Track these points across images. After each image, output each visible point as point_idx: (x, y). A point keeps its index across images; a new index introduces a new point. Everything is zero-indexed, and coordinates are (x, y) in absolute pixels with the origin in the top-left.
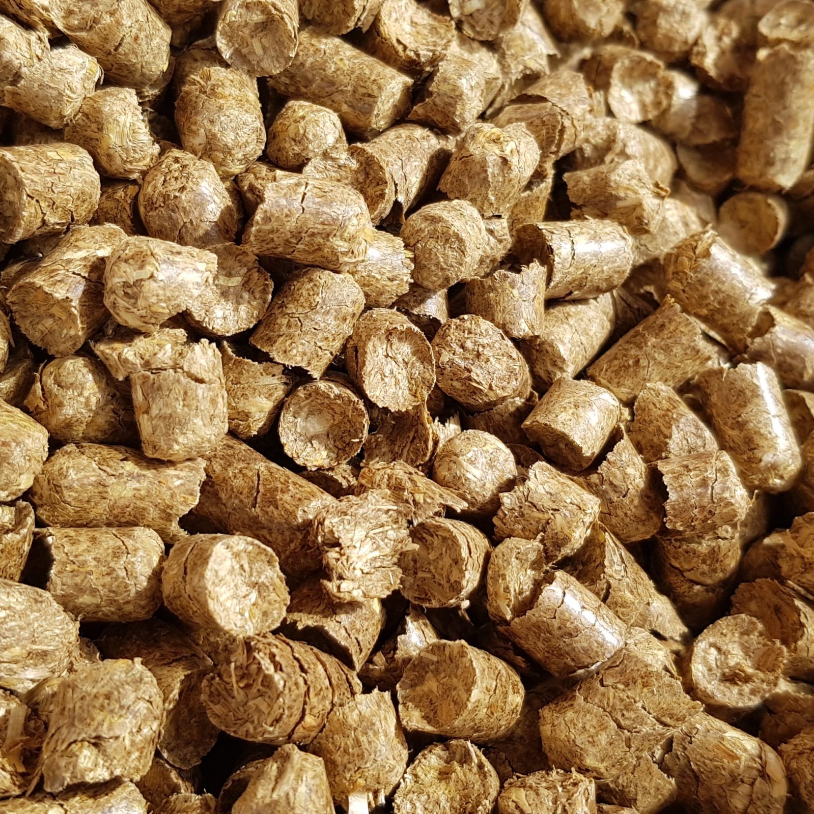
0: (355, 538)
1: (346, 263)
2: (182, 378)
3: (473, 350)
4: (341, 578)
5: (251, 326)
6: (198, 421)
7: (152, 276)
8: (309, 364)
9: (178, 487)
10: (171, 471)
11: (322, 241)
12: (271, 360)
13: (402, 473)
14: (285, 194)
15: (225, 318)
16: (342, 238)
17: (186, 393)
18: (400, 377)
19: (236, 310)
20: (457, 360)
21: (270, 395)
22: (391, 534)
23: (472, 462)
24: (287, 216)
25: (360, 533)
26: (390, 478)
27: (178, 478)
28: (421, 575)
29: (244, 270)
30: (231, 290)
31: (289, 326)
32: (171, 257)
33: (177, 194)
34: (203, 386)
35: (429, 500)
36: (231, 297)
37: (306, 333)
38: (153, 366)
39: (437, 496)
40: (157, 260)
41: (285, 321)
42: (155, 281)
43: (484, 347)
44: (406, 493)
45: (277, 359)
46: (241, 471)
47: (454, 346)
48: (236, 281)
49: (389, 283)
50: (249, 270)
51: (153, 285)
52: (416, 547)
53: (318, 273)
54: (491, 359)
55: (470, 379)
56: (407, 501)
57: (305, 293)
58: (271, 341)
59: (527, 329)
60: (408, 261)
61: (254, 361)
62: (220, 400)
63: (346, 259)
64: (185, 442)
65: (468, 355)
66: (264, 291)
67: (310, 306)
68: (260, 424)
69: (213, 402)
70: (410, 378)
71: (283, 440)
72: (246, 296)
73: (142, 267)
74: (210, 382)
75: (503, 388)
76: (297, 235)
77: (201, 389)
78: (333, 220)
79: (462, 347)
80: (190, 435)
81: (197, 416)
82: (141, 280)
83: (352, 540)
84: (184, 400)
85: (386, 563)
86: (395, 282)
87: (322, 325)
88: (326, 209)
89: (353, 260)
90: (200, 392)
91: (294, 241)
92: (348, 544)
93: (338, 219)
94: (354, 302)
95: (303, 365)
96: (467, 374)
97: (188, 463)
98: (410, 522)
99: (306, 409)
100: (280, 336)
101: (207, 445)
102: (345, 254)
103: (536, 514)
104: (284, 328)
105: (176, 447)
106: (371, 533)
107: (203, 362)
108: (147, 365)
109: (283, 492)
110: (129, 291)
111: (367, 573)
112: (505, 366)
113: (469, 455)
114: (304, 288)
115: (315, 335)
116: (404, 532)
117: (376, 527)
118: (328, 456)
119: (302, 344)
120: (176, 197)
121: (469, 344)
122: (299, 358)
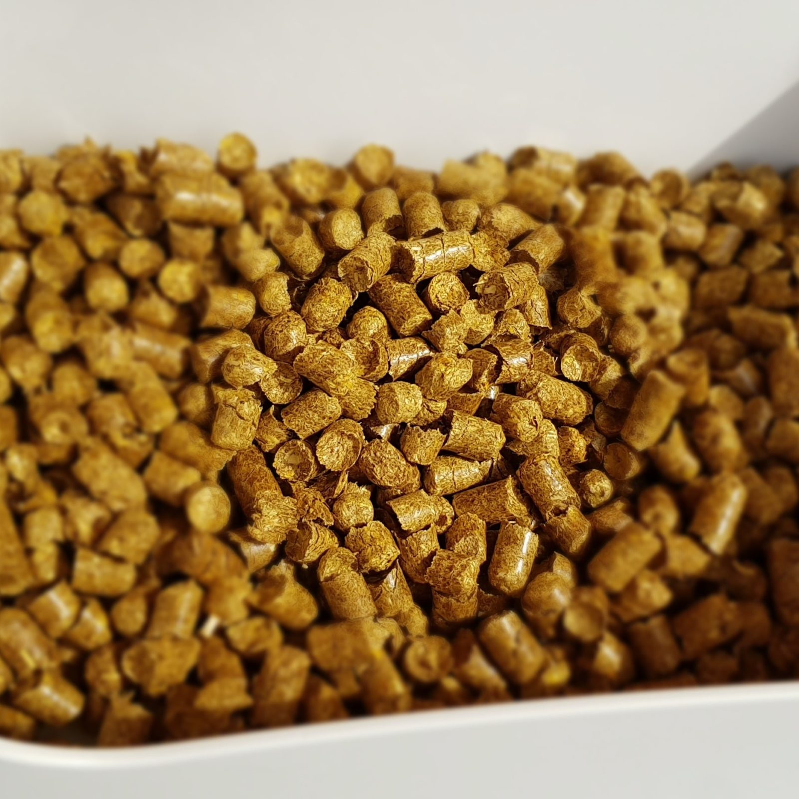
0: (270, 513)
1: (333, 394)
2: (234, 414)
3: (380, 457)
4: (256, 527)
5: (286, 403)
6: (234, 435)
7: (239, 366)
8: (298, 431)
9: (217, 459)
10: (218, 451)
11: (323, 379)
12: (283, 422)
13: (312, 496)
14: (314, 353)
15: (276, 395)
16: (332, 381)
17: (233, 420)
18: (341, 455)
19: (283, 393)
20: (370, 459)
21: (279, 437)
22: (290, 520)
23: (348, 507)
24: (311, 362)
25: (274, 512)
26: (305, 497)
27: (219, 455)
28: (297, 544)
29: (294, 377)
30: (285, 384)
31: (297, 411)
32: (253, 361)
33: (278, 332)
34: (242, 420)
35: (315, 513)
36: (284, 387)
37: (302, 417)
38: (227, 403)
39: (320, 514)
40: (244, 360)
41: (296, 408)
42: (240, 368)
43: (385, 458)
44: (307, 506)
45: (285, 423)
46: (248, 464)
47: (372, 452)
48: (289, 381)
49: (359, 410)
50: (296, 378)
51: (238, 370)
52: (298, 530)
53: (320, 393)
54: (388, 465)
55: (373, 470)
56: (304, 509)
57: (310, 399)
58: (287, 414)
59: (417, 459)
60: (372, 404)
61: (277, 419)
62: (249, 430)
63: (334, 392)
64: (225, 441)
65: (376, 459)
66: (298, 391)
67: (309, 406)
68: (271, 448)
69: (244, 429)
70: (346, 457)
71: (276, 460)
72: (291, 389)
73: (237, 360)
74: (247, 420)
75: (391, 482)
76: (313, 372)
77: (240, 421)
78: (331, 372)
79: (375, 454)
80: (228, 439)
81: (234, 432)
82: (234, 366)
83: (268, 513)
84: (231, 423)
85: (281, 531)
86: (362, 411)
87: (311, 416)
88: (330, 366)
89: (337, 393)
90: (239, 423)
91: (311, 374)
92: (266, 514)
93: (333, 372)
94: (331, 412)
95: (295, 430)
96: (372, 467)
97: (228, 451)
98: (301, 519)
99: (292, 451)
100: (291, 413)
101: (236, 446)
102: (334, 389)
103: (361, 543)
104: (295, 410)
105: (220, 441)
106: (280, 516)
107: (247, 411)
108: (225, 402)
109: (258, 481)
110: (228, 368)
111: (270, 531)
112: (395, 472)
113: (348, 504)
114: (311, 396)
115: (306, 419)
116: (296, 522)
117: (285, 513)
118: (294, 476)
119: (299, 421)
120: (277, 334)
121: (378, 454)
122: (294, 427)
